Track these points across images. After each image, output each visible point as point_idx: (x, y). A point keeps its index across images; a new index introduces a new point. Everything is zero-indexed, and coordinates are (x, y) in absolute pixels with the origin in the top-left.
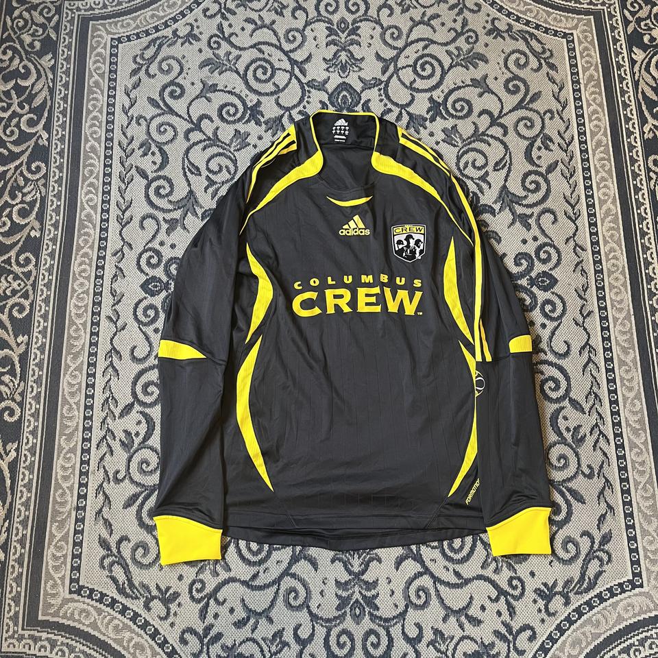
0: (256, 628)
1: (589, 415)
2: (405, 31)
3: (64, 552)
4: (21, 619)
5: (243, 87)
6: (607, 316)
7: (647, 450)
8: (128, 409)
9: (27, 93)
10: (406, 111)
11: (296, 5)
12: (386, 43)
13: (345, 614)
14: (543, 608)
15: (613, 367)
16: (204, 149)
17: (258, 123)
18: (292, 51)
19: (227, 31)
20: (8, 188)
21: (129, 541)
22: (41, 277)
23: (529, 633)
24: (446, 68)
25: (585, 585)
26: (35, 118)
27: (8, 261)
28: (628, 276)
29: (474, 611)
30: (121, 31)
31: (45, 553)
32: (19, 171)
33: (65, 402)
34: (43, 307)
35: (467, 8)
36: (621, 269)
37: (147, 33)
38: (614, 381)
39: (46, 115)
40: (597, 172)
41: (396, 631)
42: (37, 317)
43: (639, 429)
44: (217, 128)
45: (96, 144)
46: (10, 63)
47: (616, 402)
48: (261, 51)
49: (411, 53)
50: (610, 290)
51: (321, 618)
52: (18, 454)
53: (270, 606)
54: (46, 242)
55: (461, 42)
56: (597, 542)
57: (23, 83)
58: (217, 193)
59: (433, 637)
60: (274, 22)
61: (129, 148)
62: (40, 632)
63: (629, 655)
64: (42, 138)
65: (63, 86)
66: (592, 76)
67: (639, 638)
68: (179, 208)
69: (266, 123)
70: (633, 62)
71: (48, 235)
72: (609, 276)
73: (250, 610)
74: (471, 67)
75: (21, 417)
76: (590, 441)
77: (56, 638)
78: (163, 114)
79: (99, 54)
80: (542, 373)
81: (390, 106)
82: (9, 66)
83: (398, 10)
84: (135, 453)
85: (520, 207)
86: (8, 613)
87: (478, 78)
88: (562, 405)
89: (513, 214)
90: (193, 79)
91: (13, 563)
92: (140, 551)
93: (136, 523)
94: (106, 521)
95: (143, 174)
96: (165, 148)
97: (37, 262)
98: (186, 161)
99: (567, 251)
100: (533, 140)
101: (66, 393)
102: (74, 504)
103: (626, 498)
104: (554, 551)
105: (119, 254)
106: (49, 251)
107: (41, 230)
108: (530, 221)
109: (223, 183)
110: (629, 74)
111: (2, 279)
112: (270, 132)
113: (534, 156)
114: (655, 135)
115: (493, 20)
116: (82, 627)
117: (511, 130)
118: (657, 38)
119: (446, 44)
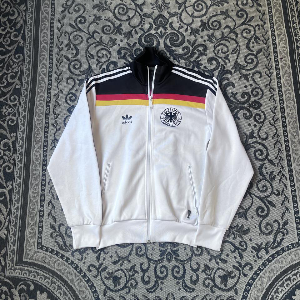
0: (122, 265)
1: (277, 167)
3: (34, 231)
4: (15, 261)
5: (113, 17)
6: (285, 121)
9: (13, 22)
10: (190, 27)
13: (163, 258)
14: (256, 255)
15: (289, 144)
16: (95, 47)
17: (121, 34)
20: (6, 66)
21: (64, 226)
22: (21, 106)
23: (249, 266)
24: (209, 6)
25: (276, 245)
26: (17, 33)
27: (6, 100)
28: (296, 102)
29: (223, 257)
31: (26, 231)
32: (10, 58)
33: (34, 163)
34: (23, 120)
36: (292, 99)
38: (289, 151)
39: (22, 32)
40: (281, 53)
41: (187, 266)
42: (20, 124)
44: (102, 37)
45: (46, 45)
46: (6, 9)
47: (290, 160)
48: (121, 0)
50: (287, 109)
51: (153, 260)
52: (12, 187)
53: (129, 255)
54: (23, 90)
56: (281, 225)
57: (11, 18)
58: (101, 67)
59: (204, 268)
61: (61, 47)
62: (24, 266)
63: (297, 277)
64: (21, 43)
65: (30, 18)
66: (278, 9)
68: (84, 74)
69: (124, 34)
70: (297, 2)
71: (24, 87)
72: (286, 102)
73: (120, 257)
74: (220, 5)
75: (13, 170)
76: (278, 178)
77: (31, 269)
78: (76, 31)
79: (47, 4)
80: (255, 147)
81: (182, 25)
82: (5, 10)
85: (244, 71)
86: (9, 258)
87: (224, 11)
88: (264, 162)
89: (241, 74)
90: (90, 13)
91: (11, 235)
92: (69, 230)
94: (53, 217)
95: (67, 59)
96: (78, 47)
97: (19, 100)
98: (87, 52)
99: (267, 91)
100: (250, 40)
101: (34, 159)
102: (39, 209)
103: (295, 204)
104: (261, 229)
105: (57, 95)
106: (25, 95)
107: (21, 85)
108: (249, 77)
109: (104, 62)
110: (295, 8)
111: (4, 108)
112: (126, 38)
113: (250, 46)
116: (43, 264)
117: (239, 35)
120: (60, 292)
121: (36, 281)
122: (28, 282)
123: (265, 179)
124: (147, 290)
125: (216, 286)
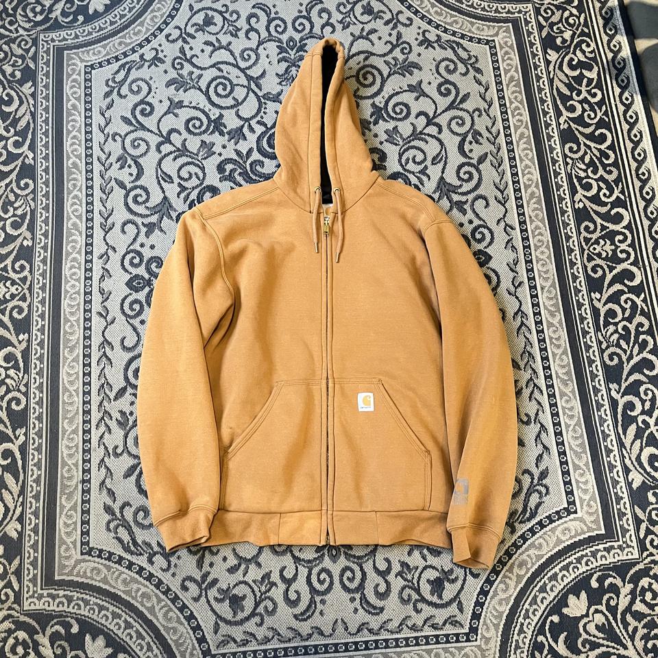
0: (247, 572)
1: (525, 371)
2: (347, 45)
3: (74, 520)
4: (39, 581)
5: (206, 101)
6: (535, 285)
7: (575, 397)
8: (122, 392)
9: (11, 118)
11: (248, 27)
13: (324, 555)
15: (543, 329)
16: (175, 159)
17: (222, 134)
18: (247, 68)
19: (189, 54)
20: (1, 204)
22: (36, 281)
24: (385, 74)
25: (528, 515)
26: (21, 140)
27: (5, 269)
28: (552, 249)
30: (93, 59)
31: (57, 522)
32: (9, 188)
33: (66, 390)
34: (40, 308)
35: (400, 22)
36: (546, 244)
37: (117, 59)
38: (544, 340)
39: (30, 136)
40: (521, 160)
41: (368, 567)
42: (35, 317)
43: (567, 380)
44: (185, 140)
45: (79, 162)
47: (547, 358)
48: (220, 70)
49: (354, 64)
50: (537, 262)
51: (303, 560)
52: (26, 438)
53: (258, 553)
54: (38, 250)
55: (397, 53)
56: (536, 478)
57: (7, 109)
58: (188, 198)
59: (400, 569)
60: (230, 43)
61: (107, 162)
62: (57, 590)
63: (568, 571)
64: (28, 158)
65: (44, 110)
66: (512, 77)
67: (576, 556)
68: (156, 213)
69: (229, 133)
70: (548, 63)
71: (39, 244)
72: (536, 251)
73: (241, 558)
74: (407, 74)
75: (27, 405)
76: (526, 392)
77: (72, 594)
78: (136, 130)
79: (74, 81)
83: (339, 27)
84: (130, 430)
85: (457, 195)
86: (28, 576)
87: (414, 84)
89: (450, 202)
90: (161, 96)
91: (29, 532)
92: (141, 514)
93: (136, 490)
94: (109, 490)
95: (121, 185)
96: (140, 160)
97: (31, 268)
98: (159, 171)
99: (499, 231)
100: (464, 136)
101: (65, 382)
102: (80, 478)
103: (559, 439)
105: (105, 256)
106: (41, 258)
108: (465, 207)
109: (193, 188)
110: (545, 73)
111: (2, 283)
112: (233, 141)
113: (467, 150)
114: (570, 125)
115: (424, 32)
116: (94, 583)
117: (445, 128)
118: (569, 39)
119: (384, 55)
120: (129, 634)
121: (83, 615)
122: (67, 619)
124: (296, 617)
125: (423, 600)
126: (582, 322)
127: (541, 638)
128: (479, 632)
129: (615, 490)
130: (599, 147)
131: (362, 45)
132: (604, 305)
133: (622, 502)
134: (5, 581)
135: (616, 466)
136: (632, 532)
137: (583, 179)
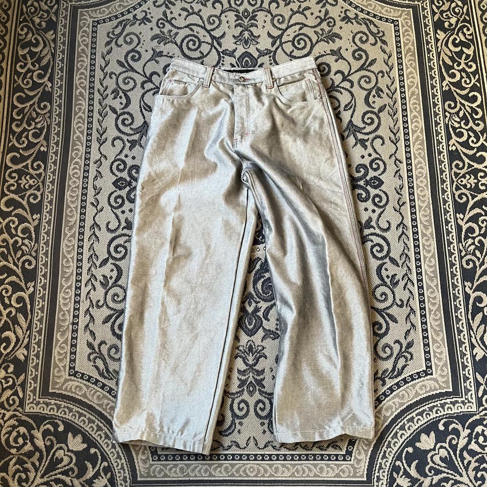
1: (402, 268)
2: (287, 18)
3: (65, 351)
4: (38, 392)
5: (180, 53)
6: (415, 205)
7: (438, 290)
8: (105, 262)
9: (37, 56)
12: (274, 25)
13: (243, 390)
15: (418, 238)
16: (154, 94)
18: (212, 30)
19: (169, 16)
20: (26, 119)
21: (106, 344)
22: (48, 177)
24: (314, 41)
25: (396, 373)
26: (43, 73)
27: (26, 167)
28: (429, 180)
30: (100, 16)
31: (53, 351)
32: (32, 108)
33: (65, 256)
34: (50, 196)
35: (328, 3)
36: (424, 175)
37: (116, 17)
38: (418, 246)
39: (50, 71)
40: (411, 112)
42: (46, 202)
43: (433, 277)
45: (83, 91)
46: (26, 36)
47: (419, 260)
48: (192, 30)
49: (291, 32)
50: (417, 189)
51: (228, 393)
52: (35, 289)
54: (51, 154)
55: (324, 25)
56: (404, 347)
57: (34, 50)
60: (200, 10)
61: (106, 93)
62: (51, 399)
63: (422, 417)
64: (48, 87)
65: (61, 52)
66: (409, 49)
67: (429, 406)
68: (138, 133)
70: (437, 40)
71: (52, 150)
72: (417, 180)
74: (330, 42)
75: (36, 266)
76: (402, 284)
77: (60, 403)
78: (127, 71)
79: (85, 31)
80: (372, 241)
82: (25, 38)
83: (282, 3)
84: (109, 289)
85: (361, 135)
86: (30, 388)
87: (335, 50)
88: (384, 261)
89: (356, 139)
90: (147, 47)
91: (33, 357)
92: (113, 350)
93: (111, 333)
94: (91, 332)
95: (114, 111)
96: (129, 93)
97: (45, 167)
98: (142, 102)
99: (390, 163)
100: (370, 91)
101: (64, 251)
102: (71, 321)
103: (423, 320)
104: (377, 352)
105: (99, 162)
106: (53, 160)
107: (48, 146)
108: (367, 143)
110: (434, 48)
111: (23, 178)
113: (371, 101)
114: (450, 88)
115: (346, 10)
116: (77, 397)
117: (356, 84)
118: (454, 24)
119: (315, 27)
120: (100, 435)
121: (68, 419)
122: (56, 421)
123: (385, 284)
124: (220, 433)
126: (448, 235)
127: (398, 463)
128: (353, 455)
129: (462, 360)
130: (471, 105)
131: (298, 18)
132: (466, 223)
133: (467, 369)
134: (14, 390)
135: (464, 343)
136: (473, 392)
137: (457, 128)
